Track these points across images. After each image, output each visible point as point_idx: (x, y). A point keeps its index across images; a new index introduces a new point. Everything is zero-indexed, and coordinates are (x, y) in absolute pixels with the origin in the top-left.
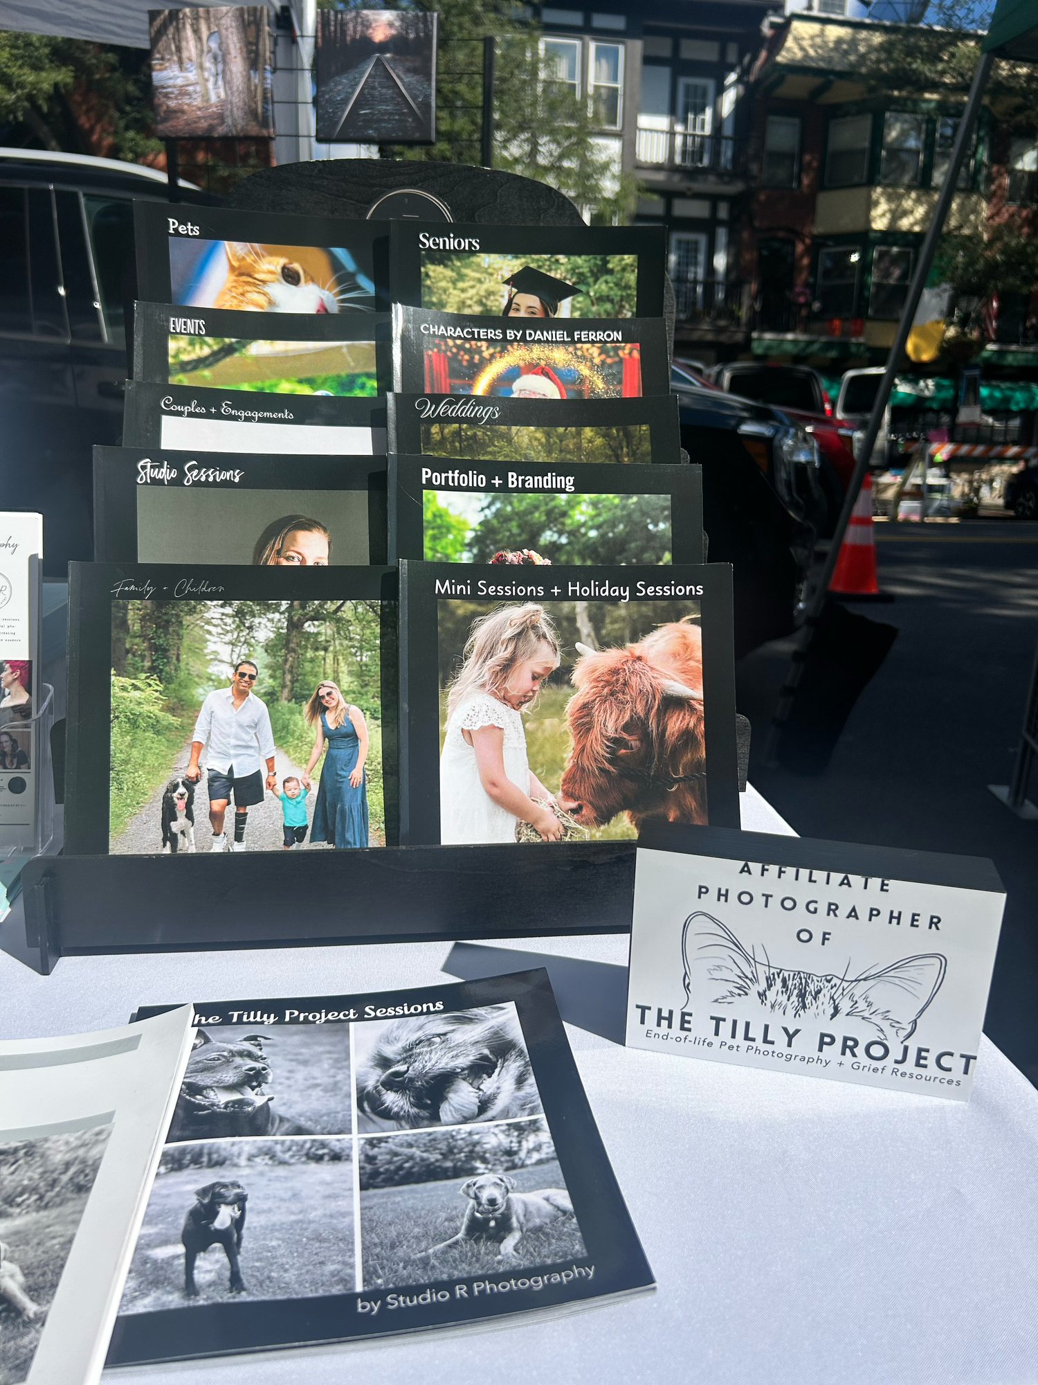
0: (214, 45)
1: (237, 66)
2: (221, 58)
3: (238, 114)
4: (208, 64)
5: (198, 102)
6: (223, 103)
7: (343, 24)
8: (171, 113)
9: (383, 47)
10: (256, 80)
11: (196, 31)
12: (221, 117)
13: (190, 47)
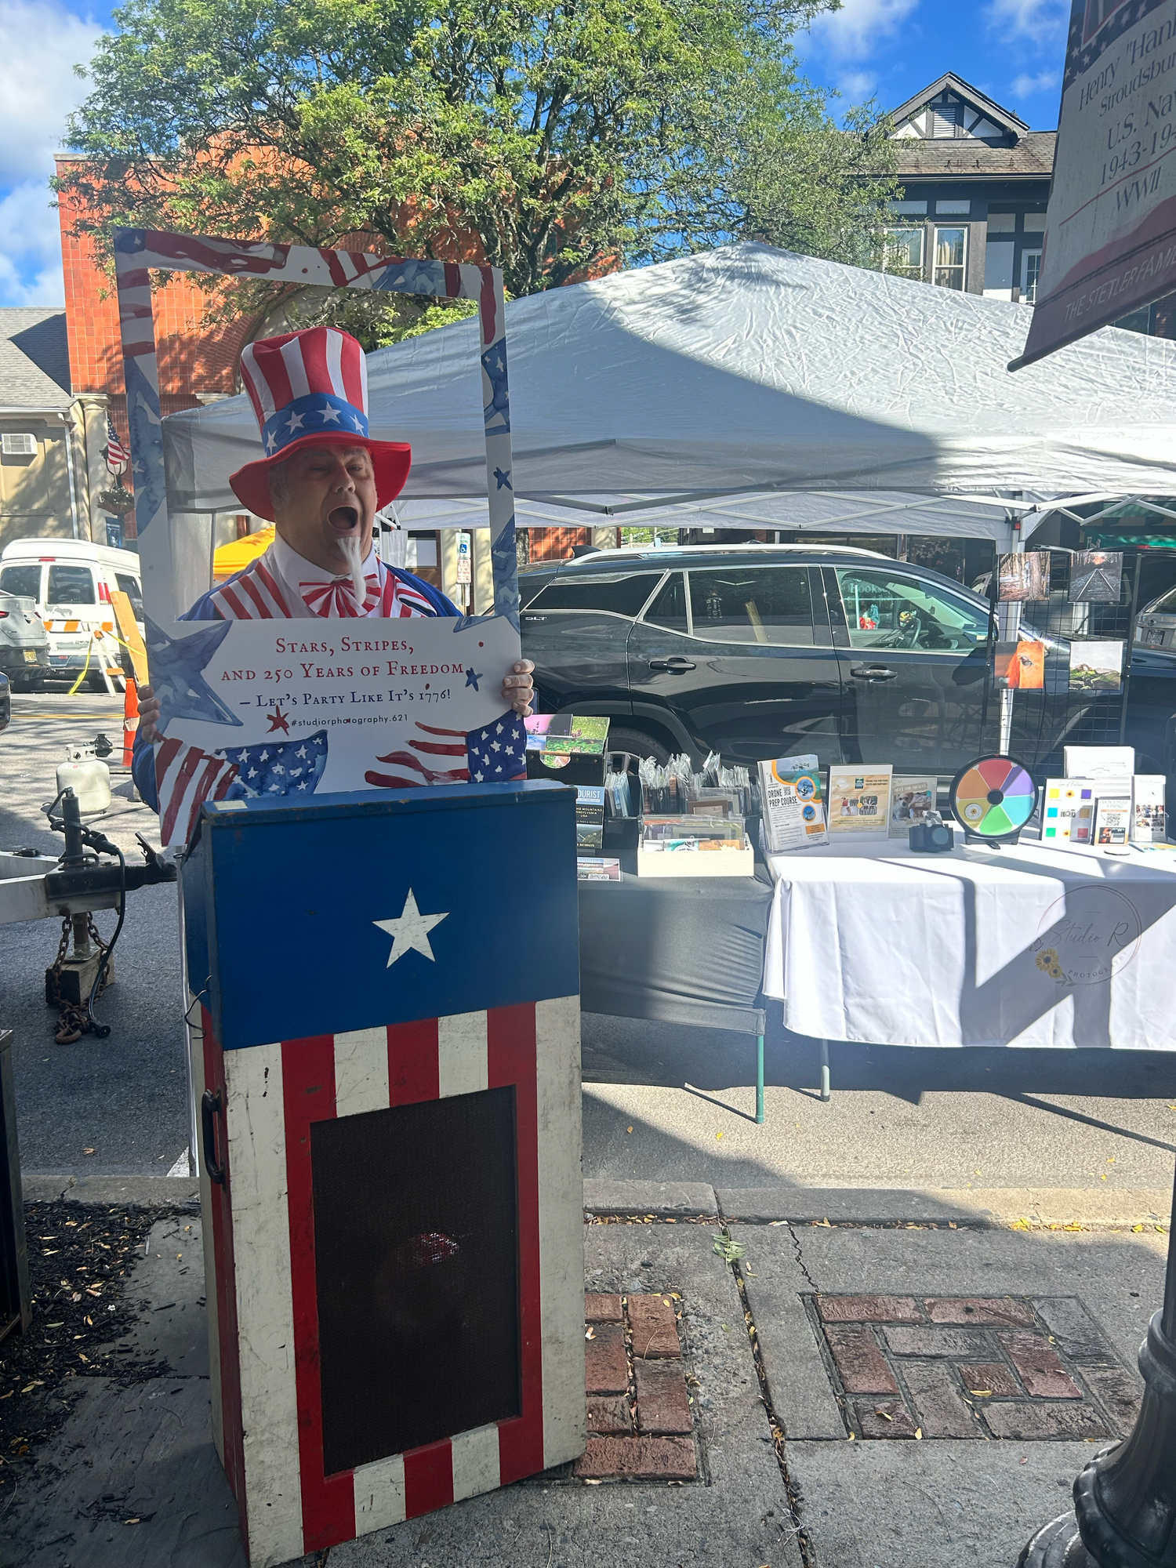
0: (1027, 567)
1: (1036, 575)
2: (1030, 572)
3: (1035, 592)
4: (1024, 573)
5: (1018, 588)
6: (1029, 588)
7: (1083, 558)
8: (1006, 593)
9: (1099, 566)
10: (1044, 579)
11: (1020, 562)
12: (1028, 594)
13: (1017, 567)
